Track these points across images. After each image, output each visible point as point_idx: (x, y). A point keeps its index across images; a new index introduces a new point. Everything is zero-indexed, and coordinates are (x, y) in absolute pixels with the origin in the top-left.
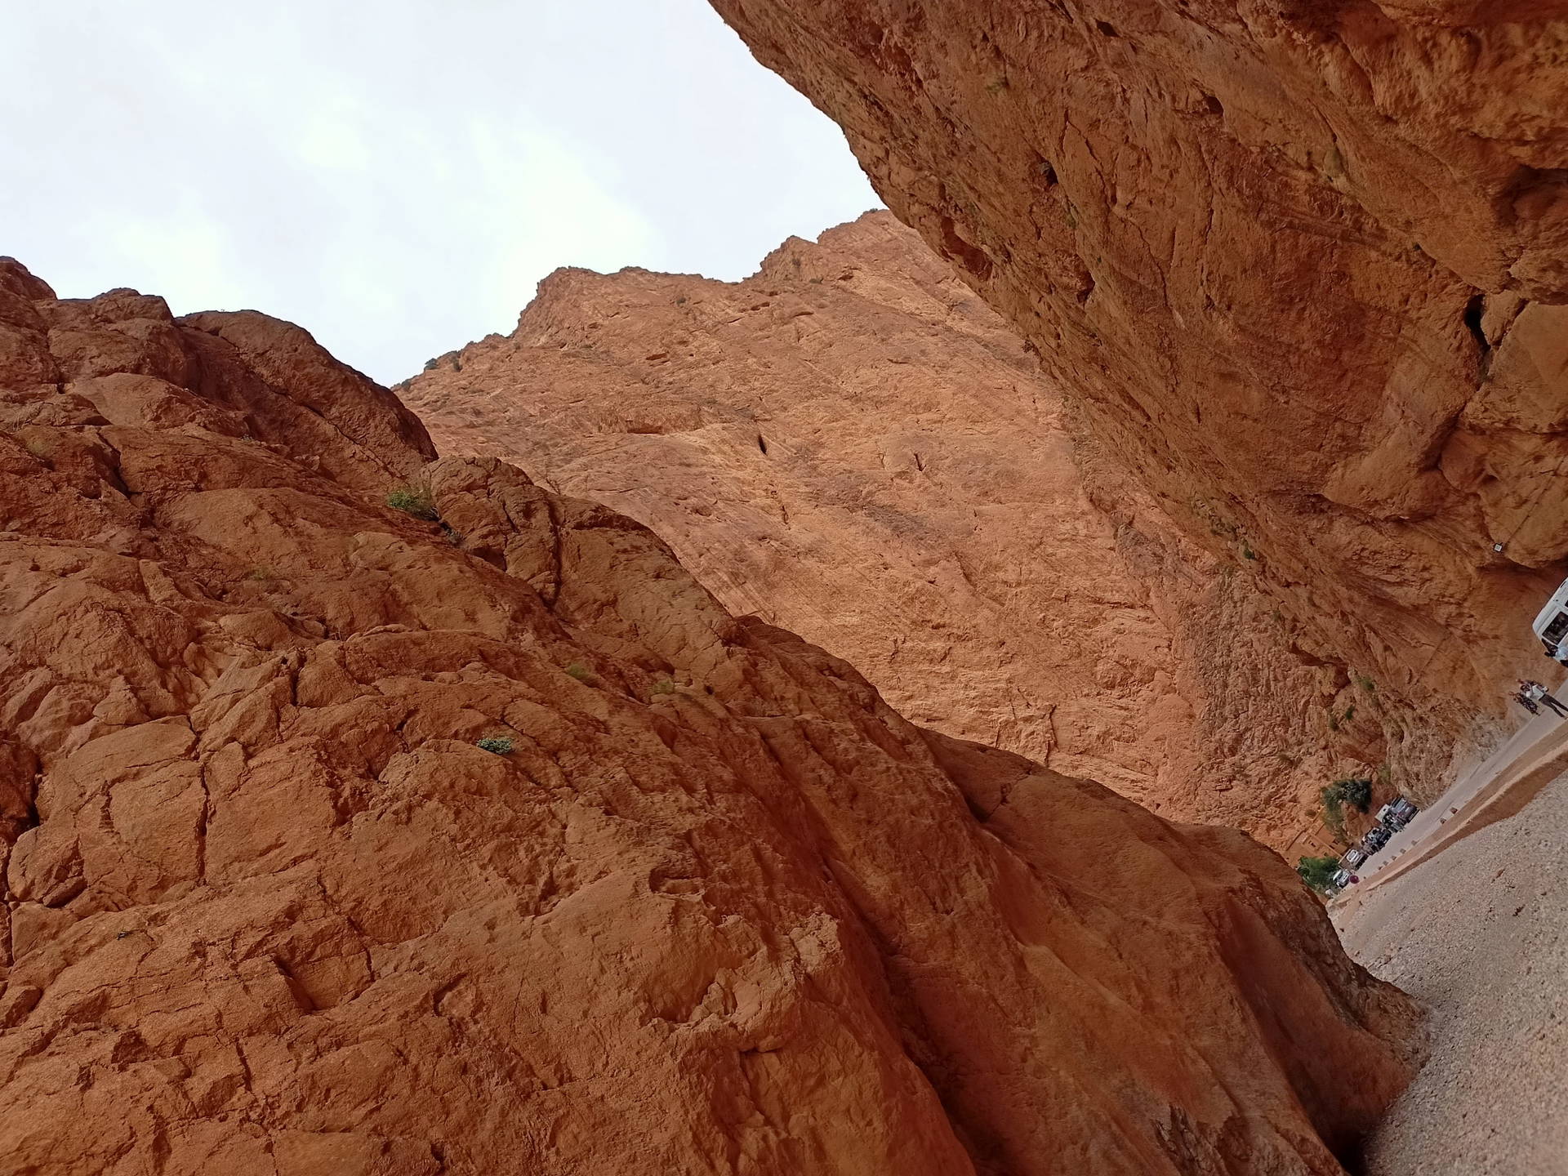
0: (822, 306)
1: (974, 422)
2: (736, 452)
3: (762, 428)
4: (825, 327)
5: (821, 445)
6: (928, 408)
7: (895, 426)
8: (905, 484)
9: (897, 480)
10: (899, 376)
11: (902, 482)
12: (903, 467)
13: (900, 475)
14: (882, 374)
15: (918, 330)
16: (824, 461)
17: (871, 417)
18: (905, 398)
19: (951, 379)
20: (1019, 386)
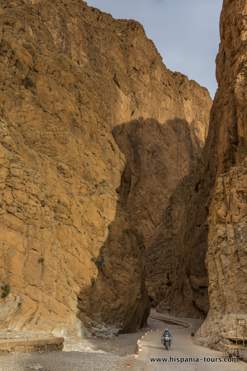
0: (175, 100)
1: (171, 158)
2: (127, 110)
3: (137, 110)
4: (171, 105)
5: (142, 127)
6: (168, 145)
7: (158, 141)
8: (147, 154)
9: (146, 152)
10: (170, 132)
11: (146, 153)
12: (150, 150)
13: (148, 151)
14: (168, 128)
15: (184, 128)
16: (139, 131)
17: (156, 133)
18: (167, 138)
19: (178, 145)
20: (187, 161)
